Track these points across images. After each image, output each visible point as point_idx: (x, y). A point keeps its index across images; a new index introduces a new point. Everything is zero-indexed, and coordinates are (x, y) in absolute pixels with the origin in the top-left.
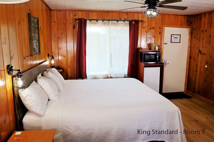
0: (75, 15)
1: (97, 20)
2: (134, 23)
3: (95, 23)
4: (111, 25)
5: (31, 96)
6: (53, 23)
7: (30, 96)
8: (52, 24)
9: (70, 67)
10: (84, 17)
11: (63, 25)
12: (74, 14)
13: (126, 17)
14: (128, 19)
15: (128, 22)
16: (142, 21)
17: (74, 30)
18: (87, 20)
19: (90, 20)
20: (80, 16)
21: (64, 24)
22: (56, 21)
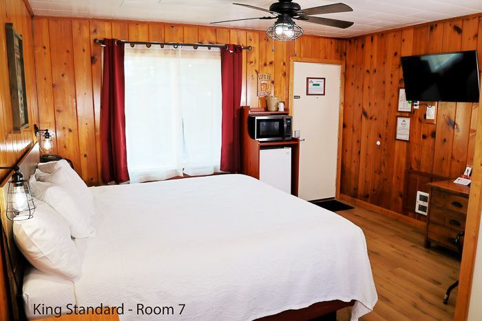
0: (95, 31)
1: (149, 45)
2: (231, 52)
3: (143, 52)
4: (180, 55)
5: (44, 232)
6: (39, 50)
7: (41, 231)
8: (37, 51)
9: (85, 156)
10: (117, 36)
11: (66, 54)
12: (92, 29)
13: (213, 39)
14: (217, 43)
15: (218, 50)
16: (247, 48)
17: (93, 66)
18: (124, 43)
19: (133, 44)
20: (106, 32)
21: (68, 51)
22: (46, 44)
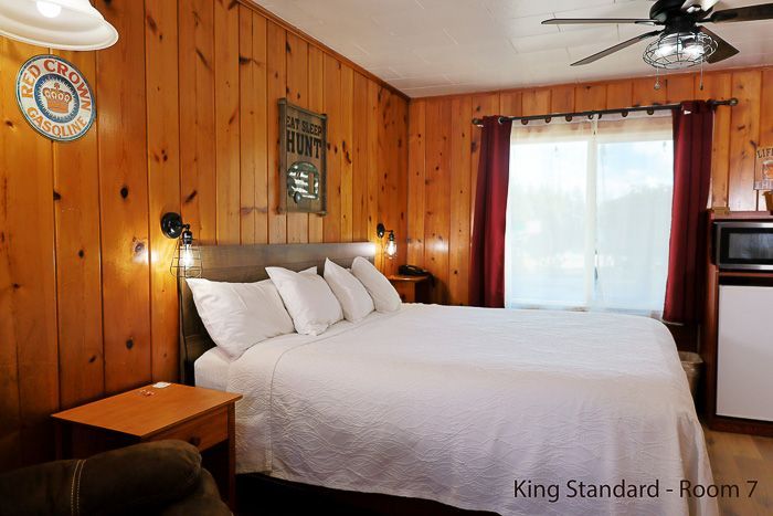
0: (478, 109)
1: (548, 118)
3: (539, 130)
6: (413, 139)
8: (411, 142)
9: (456, 272)
10: (505, 112)
11: (442, 142)
12: (475, 107)
15: (668, 113)
17: (474, 154)
18: (511, 120)
19: (525, 120)
20: (494, 109)
21: (445, 138)
22: (422, 131)
